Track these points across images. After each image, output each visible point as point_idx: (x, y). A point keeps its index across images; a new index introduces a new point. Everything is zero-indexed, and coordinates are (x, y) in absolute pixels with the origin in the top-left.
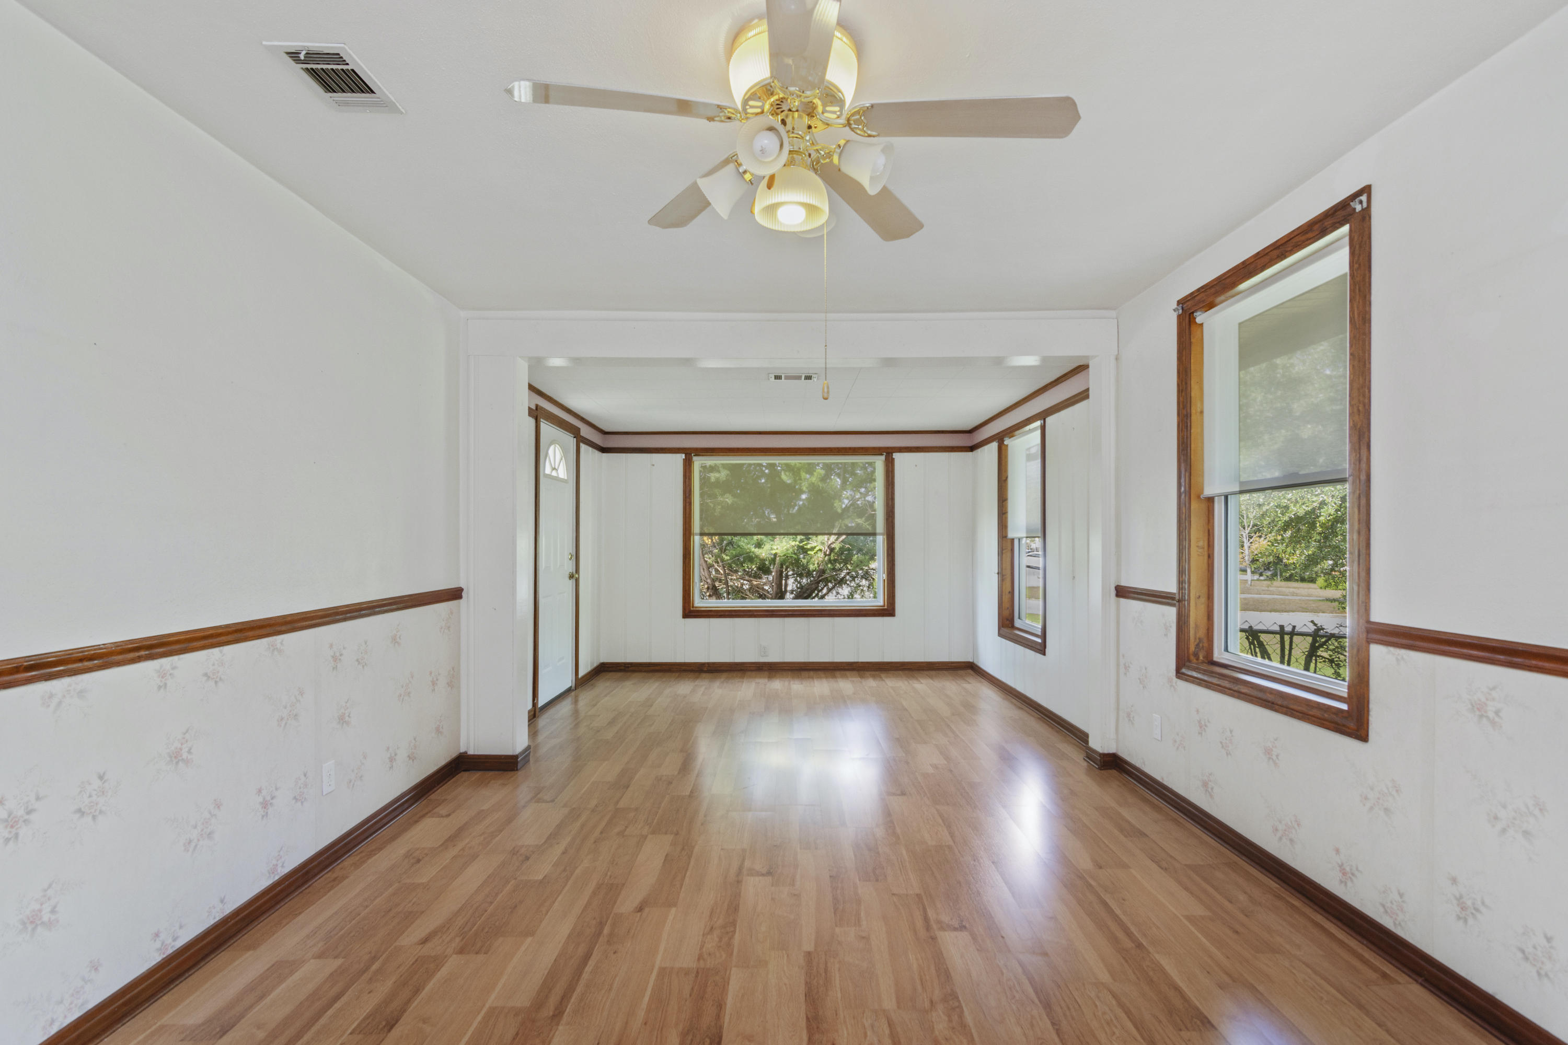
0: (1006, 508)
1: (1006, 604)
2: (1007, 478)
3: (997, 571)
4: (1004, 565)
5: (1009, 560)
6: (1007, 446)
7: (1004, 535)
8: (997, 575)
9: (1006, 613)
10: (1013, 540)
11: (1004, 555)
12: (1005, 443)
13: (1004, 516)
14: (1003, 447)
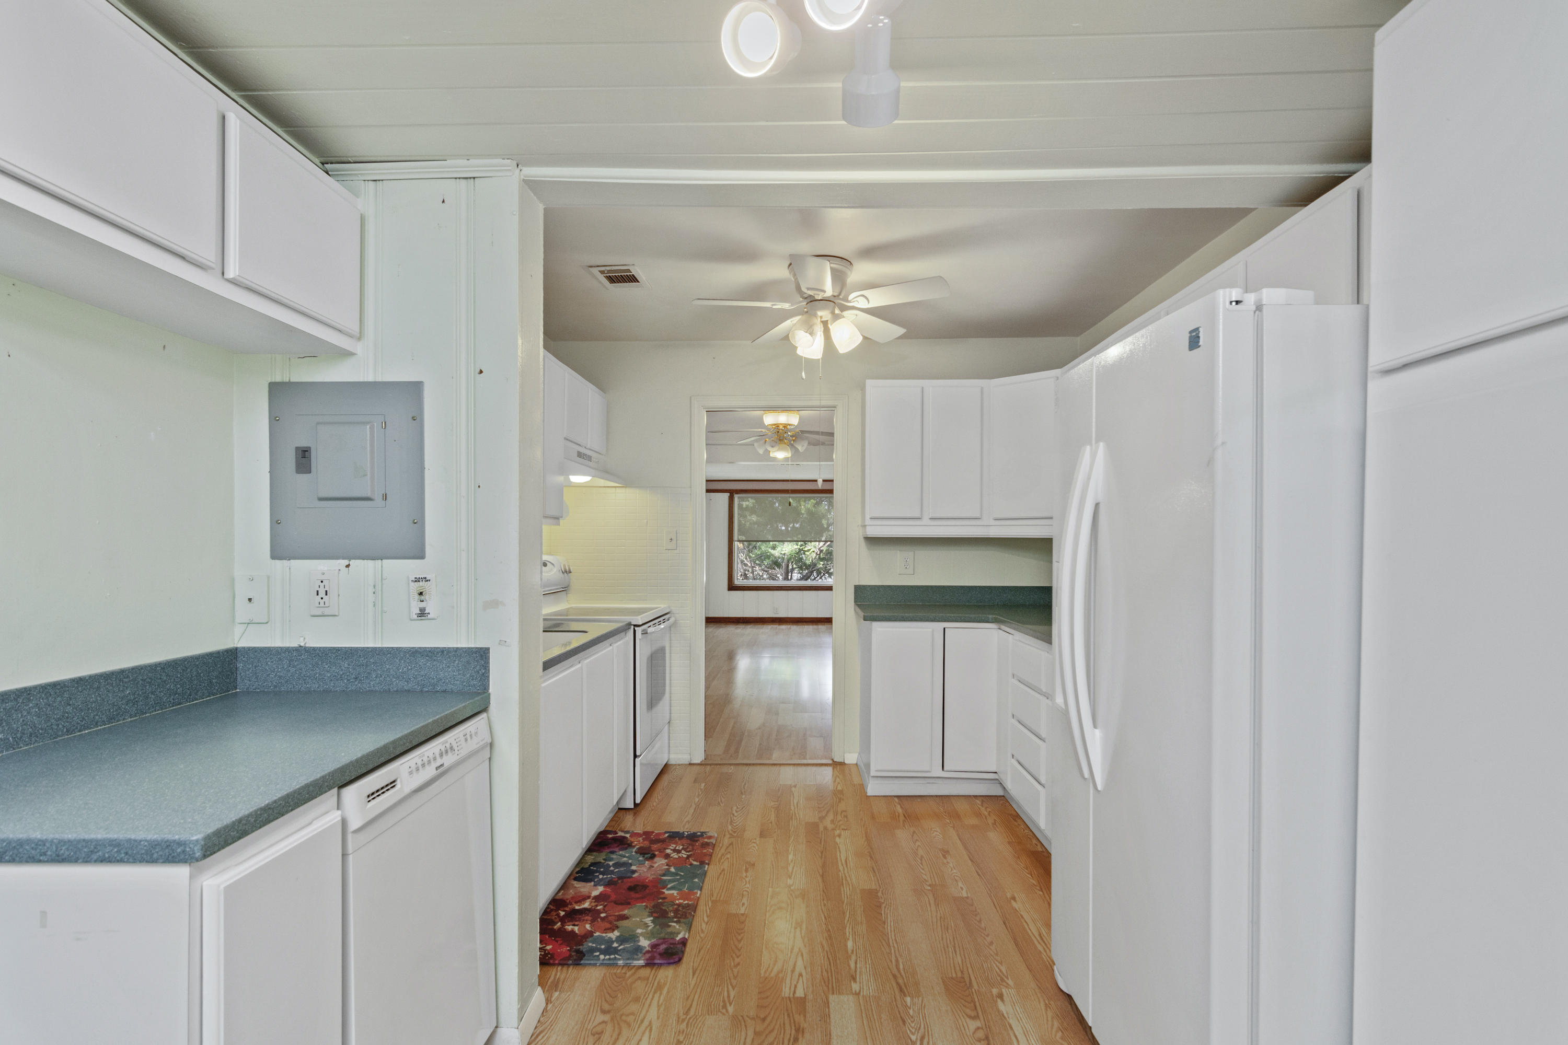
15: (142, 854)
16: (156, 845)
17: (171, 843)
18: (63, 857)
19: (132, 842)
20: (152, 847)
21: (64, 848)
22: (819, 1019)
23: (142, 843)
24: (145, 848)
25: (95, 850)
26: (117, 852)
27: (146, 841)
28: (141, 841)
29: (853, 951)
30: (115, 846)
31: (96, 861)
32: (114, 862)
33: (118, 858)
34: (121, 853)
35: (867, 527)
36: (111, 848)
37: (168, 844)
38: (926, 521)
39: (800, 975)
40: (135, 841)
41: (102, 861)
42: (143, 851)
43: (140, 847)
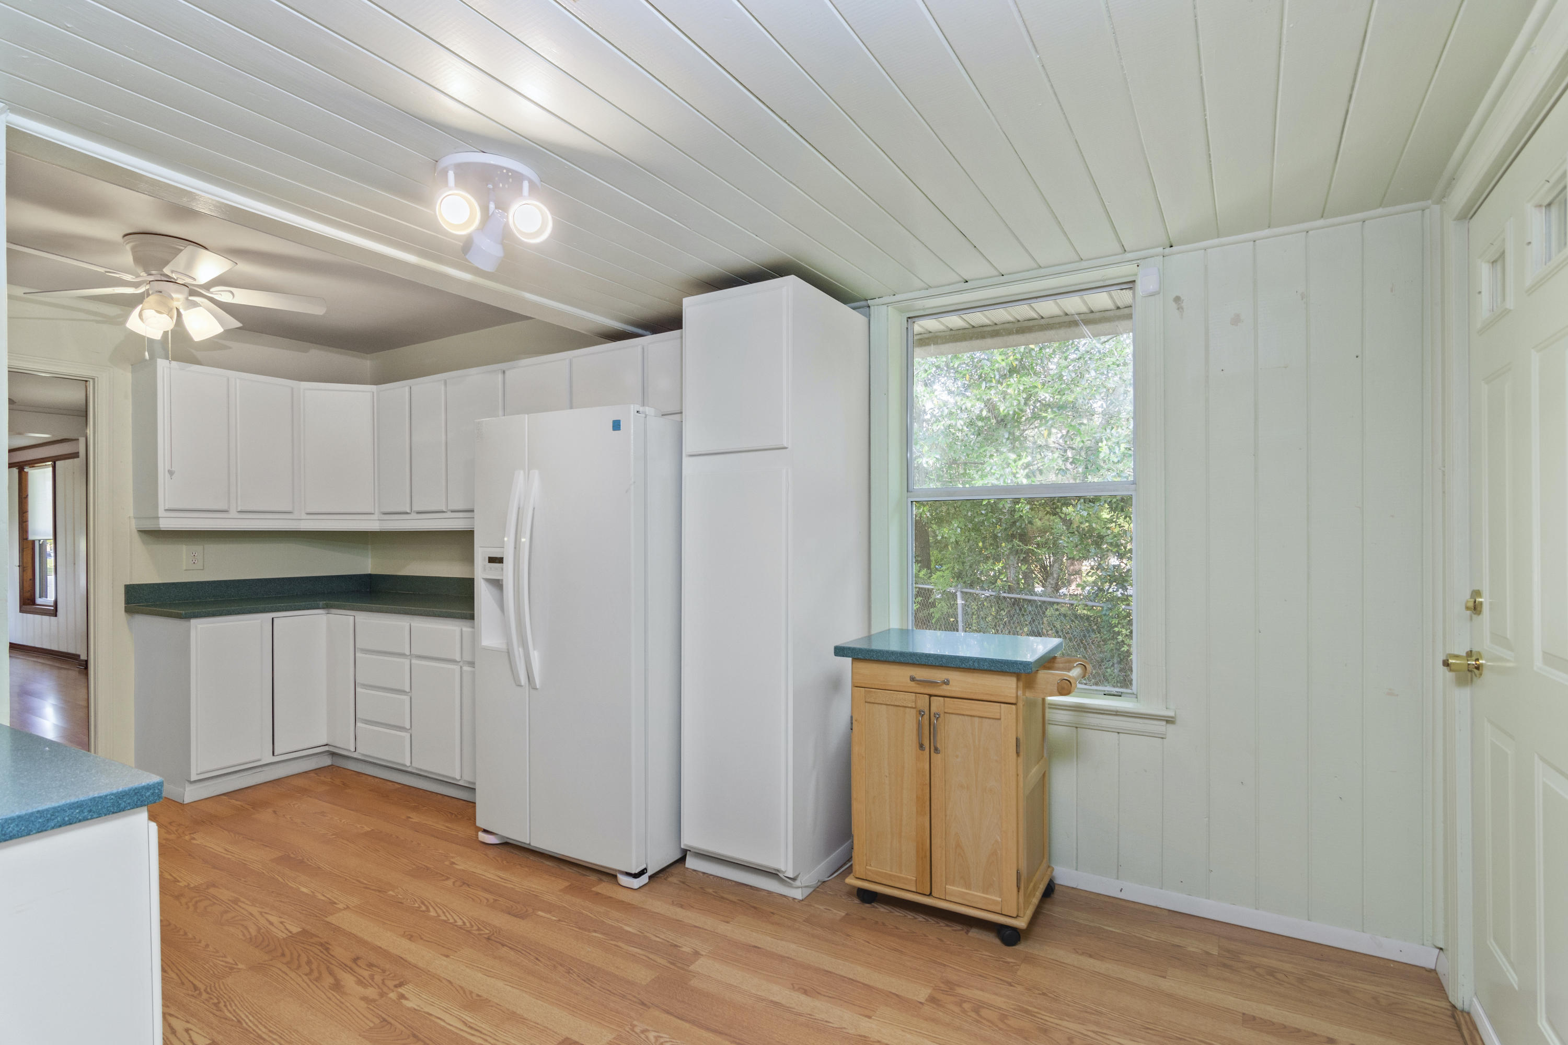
0: (27, 518)
1: (27, 585)
2: (27, 496)
3: (18, 564)
4: (25, 560)
5: (30, 556)
6: (27, 472)
7: (25, 537)
8: (18, 568)
9: (28, 595)
10: (33, 542)
11: (24, 553)
12: (25, 470)
13: (24, 524)
14: (23, 473)
15: (108, 807)
16: (123, 796)
17: (139, 789)
18: (11, 834)
19: (97, 799)
20: (119, 798)
21: (12, 826)
22: (332, 932)
23: (108, 797)
24: (112, 801)
25: (53, 817)
26: (79, 812)
27: (112, 794)
28: (106, 796)
29: (312, 892)
30: (78, 807)
31: (53, 828)
32: (75, 823)
33: (80, 818)
34: (84, 813)
35: (160, 519)
36: (72, 811)
37: (136, 791)
38: (233, 514)
39: (281, 923)
40: (101, 797)
41: (60, 826)
42: (109, 804)
43: (106, 801)
